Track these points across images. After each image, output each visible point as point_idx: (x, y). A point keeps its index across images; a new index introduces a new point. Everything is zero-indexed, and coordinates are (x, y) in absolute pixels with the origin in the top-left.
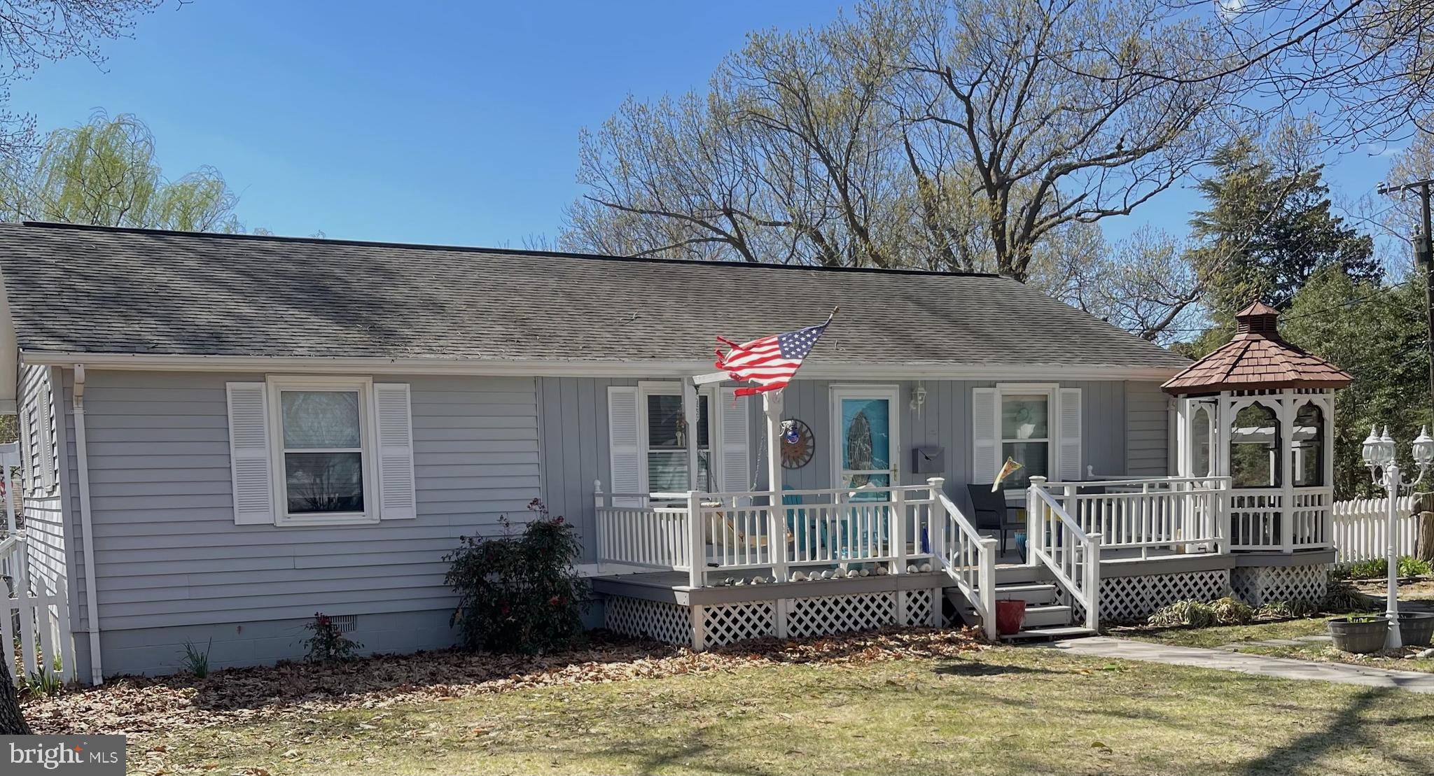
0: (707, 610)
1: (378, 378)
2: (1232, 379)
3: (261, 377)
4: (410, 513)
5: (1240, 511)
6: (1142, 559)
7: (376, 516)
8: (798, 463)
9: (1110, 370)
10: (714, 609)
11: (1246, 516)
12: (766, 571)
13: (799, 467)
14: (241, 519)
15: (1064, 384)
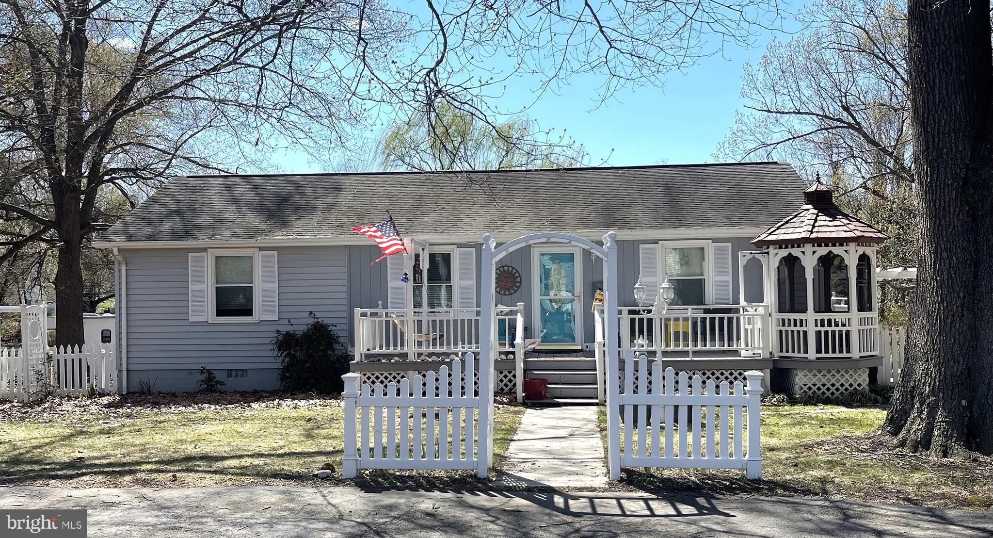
0: (365, 375)
1: (261, 249)
2: (814, 236)
3: (205, 250)
4: (275, 317)
5: (784, 329)
6: (689, 359)
7: (257, 319)
8: (509, 291)
9: (741, 231)
10: (369, 374)
11: (787, 331)
12: (405, 355)
13: (510, 294)
14: (192, 319)
15: (715, 240)
